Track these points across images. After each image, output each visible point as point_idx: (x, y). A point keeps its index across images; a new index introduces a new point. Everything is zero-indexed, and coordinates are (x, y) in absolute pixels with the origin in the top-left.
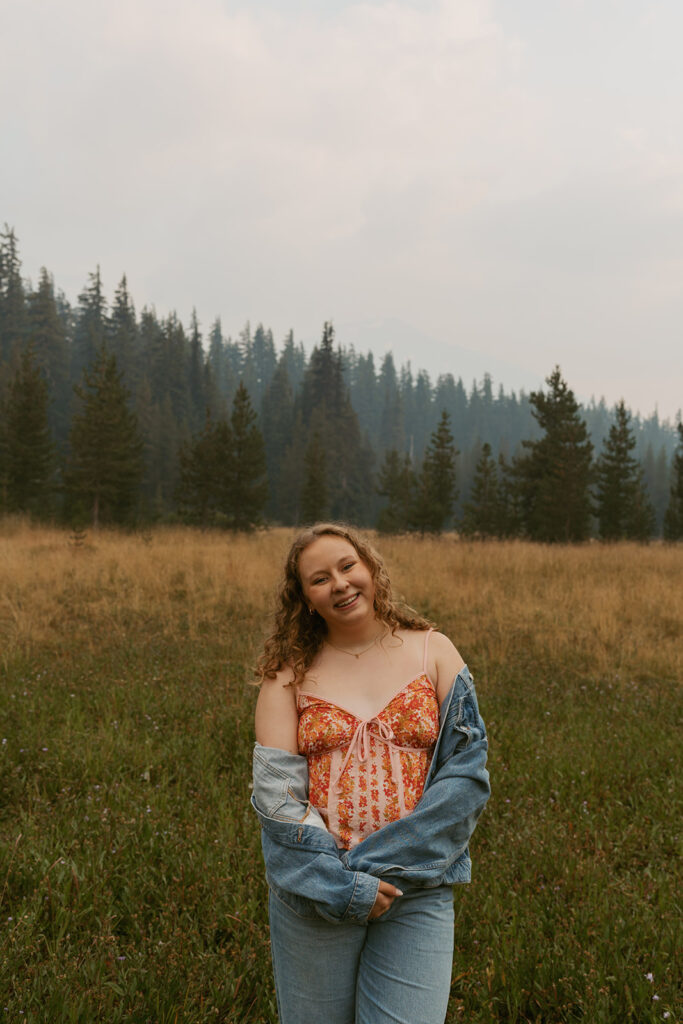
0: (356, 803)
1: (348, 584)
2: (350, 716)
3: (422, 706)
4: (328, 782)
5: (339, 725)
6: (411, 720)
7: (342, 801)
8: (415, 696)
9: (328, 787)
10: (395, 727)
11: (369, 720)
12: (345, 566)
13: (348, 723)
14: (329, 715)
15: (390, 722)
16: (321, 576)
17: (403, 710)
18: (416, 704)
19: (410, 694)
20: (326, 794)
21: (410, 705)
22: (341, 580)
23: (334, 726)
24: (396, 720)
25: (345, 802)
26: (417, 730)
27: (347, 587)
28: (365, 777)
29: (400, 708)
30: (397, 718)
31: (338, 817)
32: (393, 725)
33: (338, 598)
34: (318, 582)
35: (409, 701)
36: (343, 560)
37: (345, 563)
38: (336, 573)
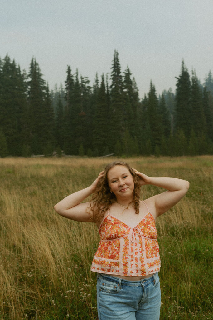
0: (129, 257)
1: (124, 183)
2: (127, 226)
3: (150, 224)
4: (119, 250)
5: (123, 229)
6: (147, 228)
7: (124, 257)
8: (148, 220)
9: (119, 252)
10: (143, 230)
11: (134, 228)
12: (124, 177)
13: (126, 228)
14: (119, 225)
15: (140, 228)
16: (115, 180)
17: (144, 225)
18: (148, 223)
19: (146, 220)
20: (119, 255)
21: (146, 223)
22: (122, 182)
23: (121, 229)
24: (142, 228)
25: (125, 257)
26: (150, 231)
27: (124, 185)
28: (133, 248)
29: (143, 224)
30: (143, 227)
31: (123, 263)
32: (142, 230)
33: (121, 189)
34: (114, 182)
35: (146, 222)
36: (123, 174)
37: (124, 176)
38: (120, 179)
